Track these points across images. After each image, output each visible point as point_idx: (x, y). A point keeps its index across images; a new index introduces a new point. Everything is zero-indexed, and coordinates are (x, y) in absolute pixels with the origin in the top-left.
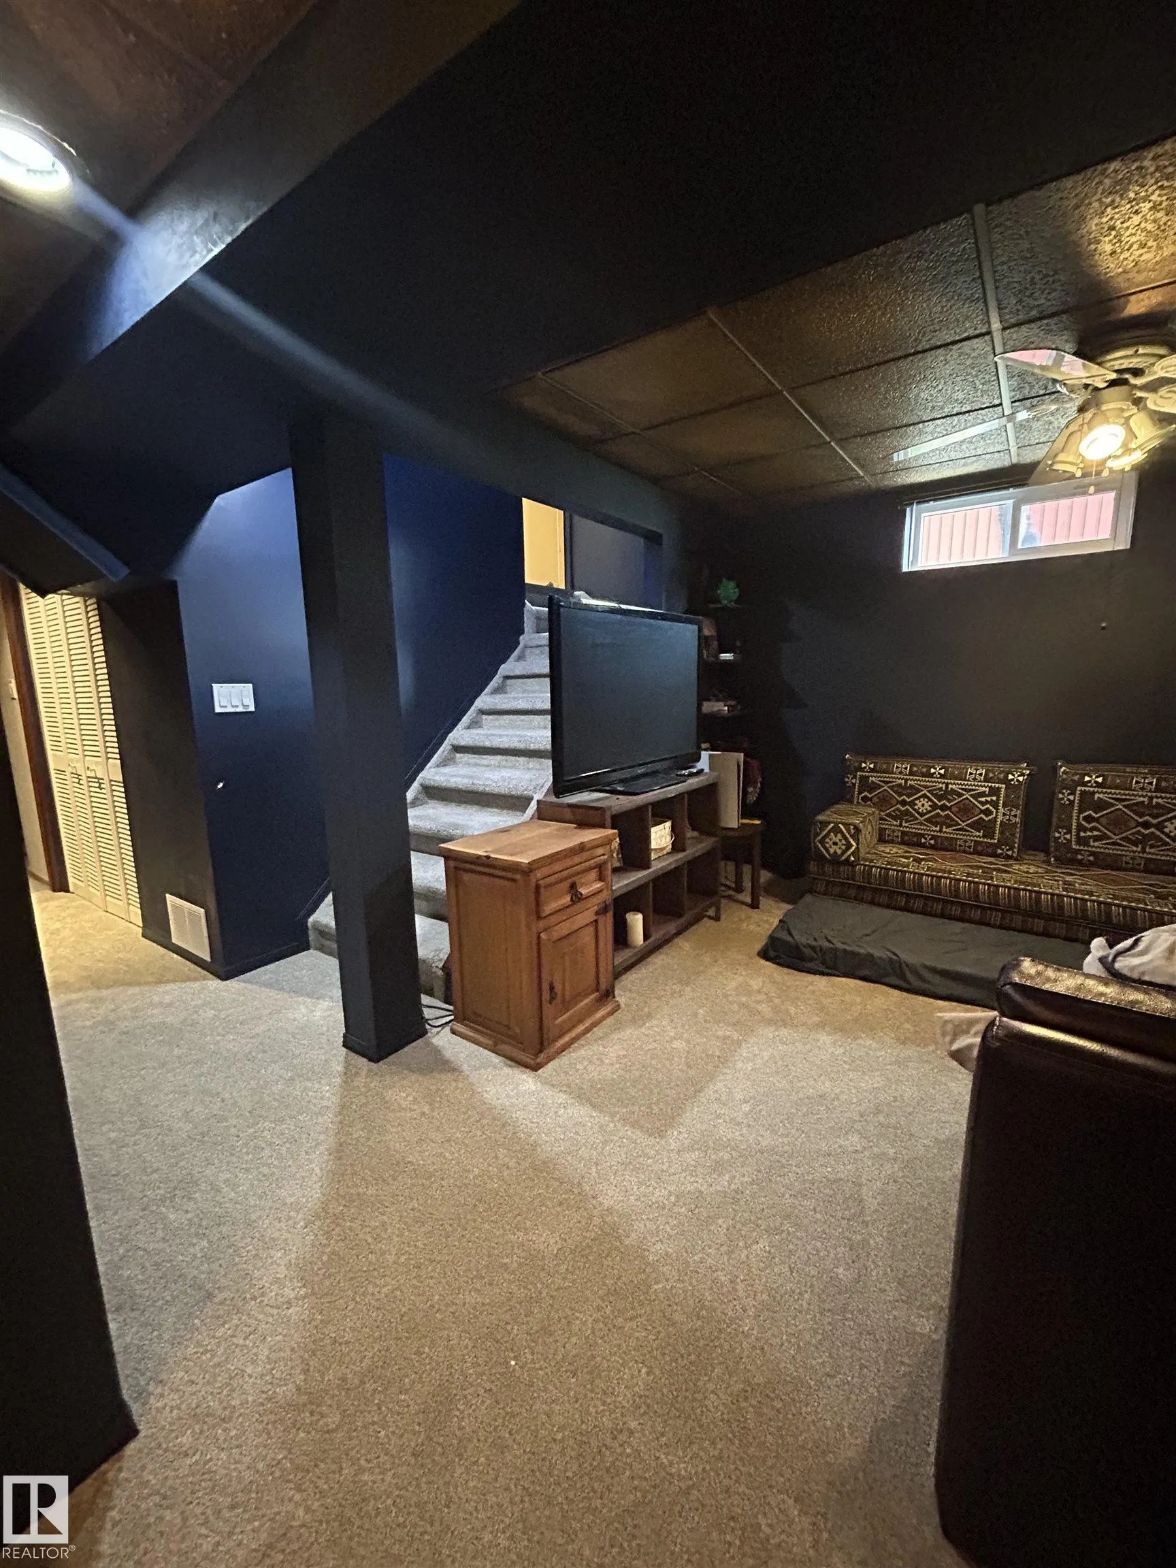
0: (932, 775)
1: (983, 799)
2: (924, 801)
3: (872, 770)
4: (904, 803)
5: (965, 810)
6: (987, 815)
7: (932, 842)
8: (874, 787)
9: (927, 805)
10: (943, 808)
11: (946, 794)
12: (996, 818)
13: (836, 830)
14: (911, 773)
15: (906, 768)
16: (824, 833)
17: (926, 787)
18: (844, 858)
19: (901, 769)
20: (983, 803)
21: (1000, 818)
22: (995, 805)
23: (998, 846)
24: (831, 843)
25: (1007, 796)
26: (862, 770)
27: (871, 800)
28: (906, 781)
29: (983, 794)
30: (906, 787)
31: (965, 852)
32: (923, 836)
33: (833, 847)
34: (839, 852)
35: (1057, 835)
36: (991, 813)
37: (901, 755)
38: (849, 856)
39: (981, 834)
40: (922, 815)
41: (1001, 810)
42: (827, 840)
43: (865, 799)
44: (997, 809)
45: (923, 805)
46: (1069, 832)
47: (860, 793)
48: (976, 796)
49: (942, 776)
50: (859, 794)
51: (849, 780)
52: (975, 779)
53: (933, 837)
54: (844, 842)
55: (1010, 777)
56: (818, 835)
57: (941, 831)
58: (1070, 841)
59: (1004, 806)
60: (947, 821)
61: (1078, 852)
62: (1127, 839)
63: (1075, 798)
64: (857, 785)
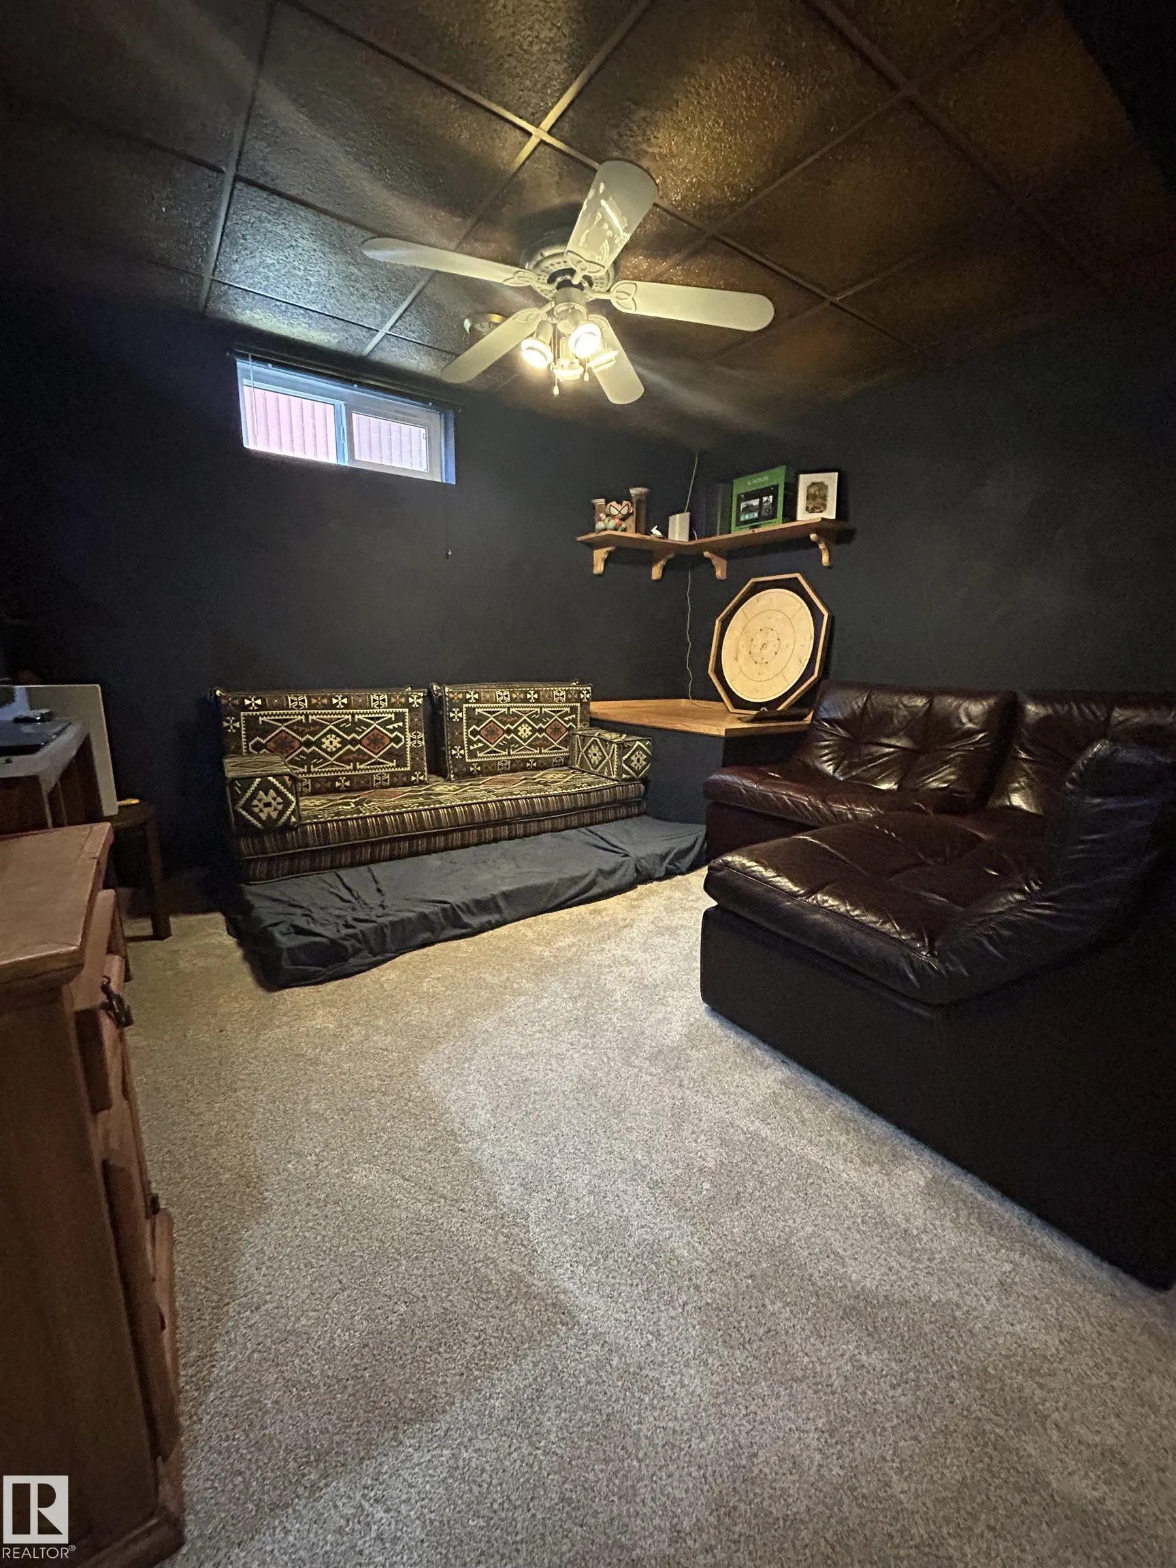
0: (334, 707)
1: (391, 727)
2: (331, 737)
3: (260, 708)
4: (308, 744)
5: (375, 741)
6: (397, 743)
7: (348, 784)
8: (267, 729)
9: (336, 743)
10: (354, 742)
11: (355, 726)
12: (405, 744)
13: (266, 787)
14: (311, 707)
15: (303, 701)
16: (248, 794)
17: (331, 721)
18: (281, 821)
19: (298, 705)
20: (392, 731)
21: (409, 743)
22: (402, 730)
23: (411, 773)
24: (261, 805)
25: (411, 720)
26: (246, 708)
27: (264, 746)
28: (307, 716)
29: (389, 721)
30: (308, 724)
31: (382, 787)
32: (336, 778)
33: (266, 810)
34: (274, 815)
35: (454, 752)
36: (400, 740)
37: (296, 685)
38: (289, 818)
39: (394, 764)
40: (331, 754)
41: (409, 735)
42: (255, 802)
43: (258, 747)
44: (405, 735)
45: (331, 743)
46: (463, 748)
47: (249, 739)
48: (384, 724)
49: (347, 706)
50: (247, 742)
51: (230, 724)
52: (379, 706)
53: (348, 778)
54: (279, 800)
55: (411, 700)
56: (240, 797)
57: (355, 769)
58: (463, 756)
59: (411, 731)
60: (361, 758)
61: (470, 764)
62: (498, 746)
63: (463, 715)
64: (243, 729)
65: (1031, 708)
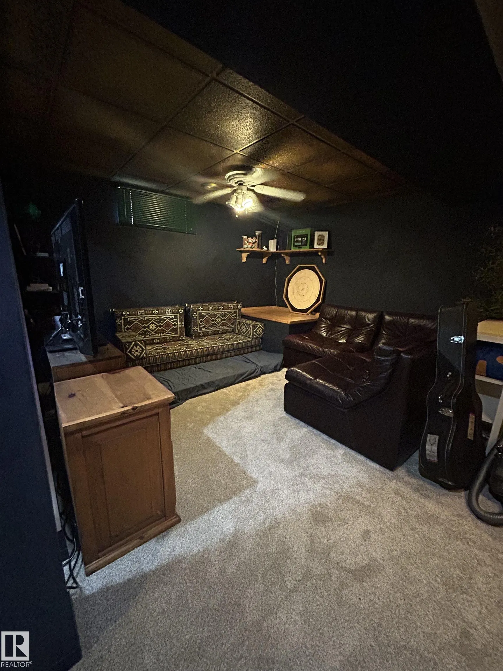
0: (153, 314)
1: (173, 320)
2: (153, 325)
3: (129, 315)
4: (145, 327)
5: (168, 325)
6: (175, 326)
7: (158, 341)
8: (130, 323)
9: (154, 326)
10: (160, 326)
11: (160, 321)
12: (178, 326)
13: (136, 345)
14: (146, 314)
15: (143, 312)
16: (130, 348)
17: (152, 319)
18: (142, 356)
19: (141, 314)
20: (173, 322)
21: (179, 326)
22: (176, 321)
23: (180, 336)
24: (135, 351)
25: (180, 318)
26: (124, 315)
27: (130, 329)
28: (144, 317)
29: (172, 319)
30: (144, 320)
31: (170, 342)
32: (154, 339)
33: (136, 353)
34: (139, 354)
35: (194, 329)
36: (176, 325)
37: (140, 307)
38: (144, 355)
39: (174, 333)
40: (153, 331)
41: (179, 323)
42: (133, 350)
43: (128, 329)
44: (177, 323)
45: (152, 327)
46: (197, 327)
47: (125, 326)
48: (170, 320)
49: (158, 314)
50: (124, 327)
51: (119, 321)
52: (169, 313)
53: (159, 339)
54: (141, 349)
55: (179, 311)
56: (127, 349)
57: (161, 336)
58: (197, 330)
59: (180, 322)
60: (163, 332)
61: (200, 333)
62: (210, 326)
63: (197, 315)
64: (123, 323)
65: (387, 318)
